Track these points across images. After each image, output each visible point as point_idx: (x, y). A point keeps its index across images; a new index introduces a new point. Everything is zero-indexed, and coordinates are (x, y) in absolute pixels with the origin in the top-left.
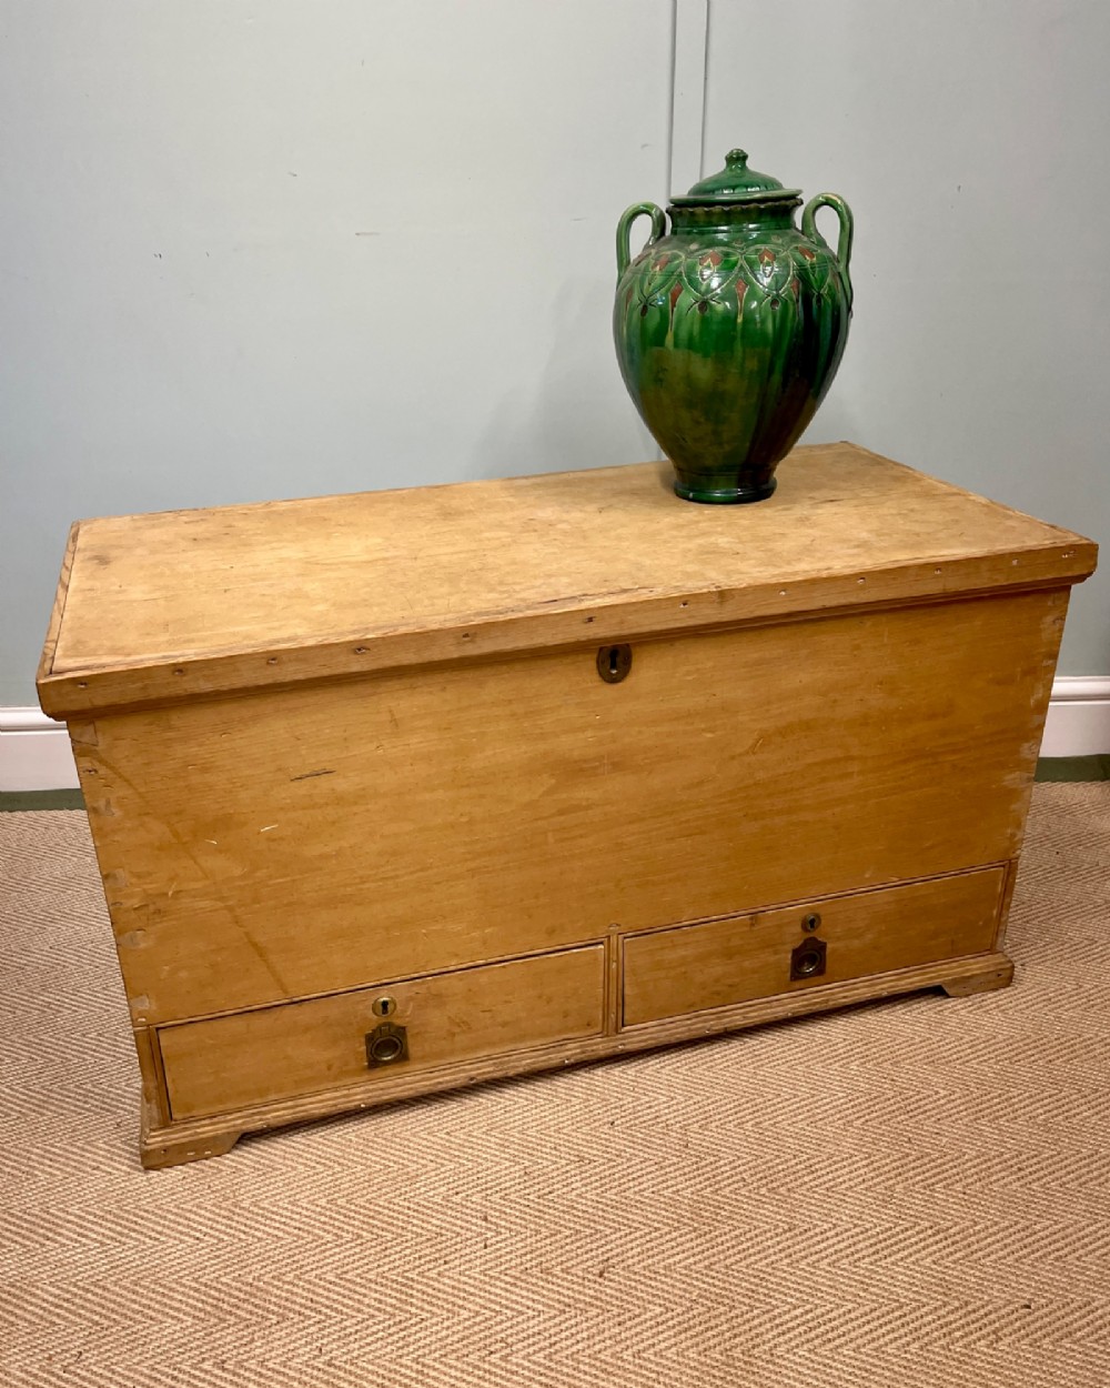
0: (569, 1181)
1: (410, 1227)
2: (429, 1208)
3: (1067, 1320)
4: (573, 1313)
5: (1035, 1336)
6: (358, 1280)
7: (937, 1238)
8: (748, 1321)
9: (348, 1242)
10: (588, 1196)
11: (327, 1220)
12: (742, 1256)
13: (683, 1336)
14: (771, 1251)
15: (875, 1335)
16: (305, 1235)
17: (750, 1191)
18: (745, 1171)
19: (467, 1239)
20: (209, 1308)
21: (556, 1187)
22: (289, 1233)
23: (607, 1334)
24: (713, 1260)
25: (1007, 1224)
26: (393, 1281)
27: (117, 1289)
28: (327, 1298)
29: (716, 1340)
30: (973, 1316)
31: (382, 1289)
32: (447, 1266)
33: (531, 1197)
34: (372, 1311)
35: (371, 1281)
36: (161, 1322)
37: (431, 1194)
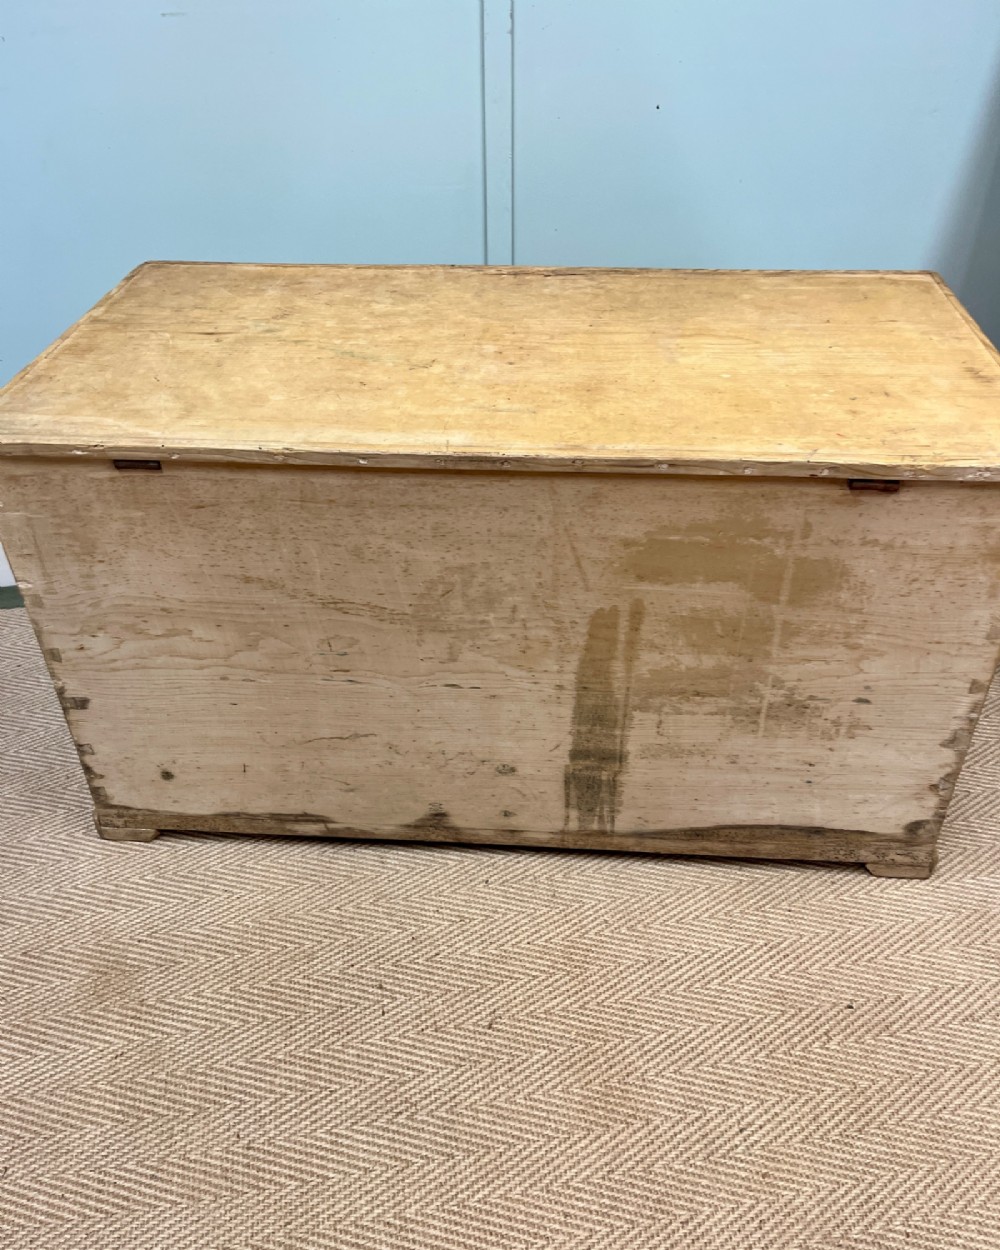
0: (453, 941)
1: (311, 1004)
2: (327, 983)
3: (883, 1015)
4: (468, 1067)
5: (859, 1033)
6: (268, 1062)
7: (771, 953)
8: (621, 1051)
9: (254, 1026)
10: (471, 953)
11: (232, 1006)
12: (611, 992)
13: (566, 1073)
14: (635, 984)
15: (728, 1049)
16: (213, 1025)
17: (612, 932)
18: (606, 913)
19: (366, 1009)
20: (126, 1110)
21: (441, 948)
22: (197, 1025)
23: (500, 1081)
24: (586, 999)
25: (826, 933)
26: (301, 1058)
27: (33, 1101)
28: (240, 1084)
29: (595, 1074)
30: (807, 1021)
31: (291, 1067)
32: (349, 1037)
33: (420, 961)
34: (283, 1090)
35: (280, 1061)
36: (82, 1129)
37: (328, 969)
